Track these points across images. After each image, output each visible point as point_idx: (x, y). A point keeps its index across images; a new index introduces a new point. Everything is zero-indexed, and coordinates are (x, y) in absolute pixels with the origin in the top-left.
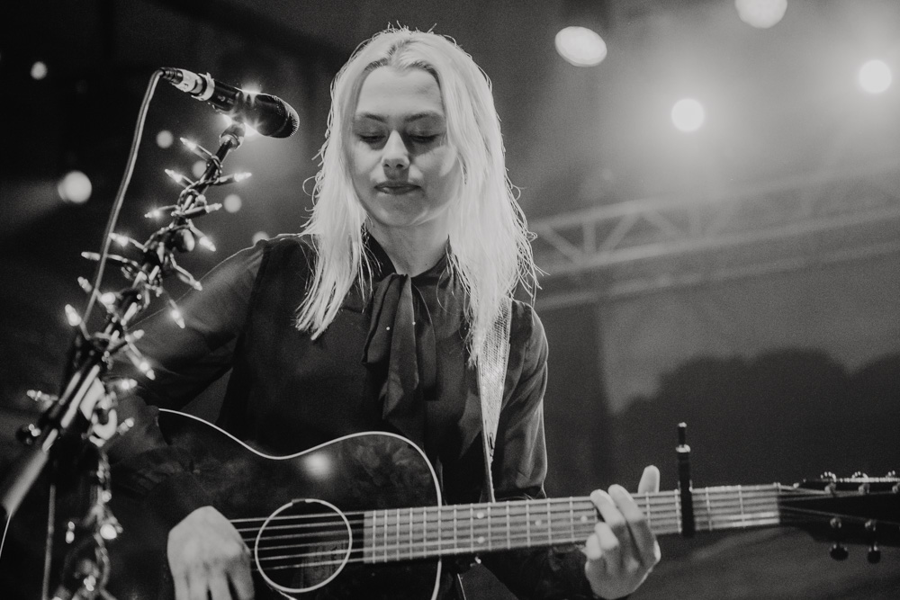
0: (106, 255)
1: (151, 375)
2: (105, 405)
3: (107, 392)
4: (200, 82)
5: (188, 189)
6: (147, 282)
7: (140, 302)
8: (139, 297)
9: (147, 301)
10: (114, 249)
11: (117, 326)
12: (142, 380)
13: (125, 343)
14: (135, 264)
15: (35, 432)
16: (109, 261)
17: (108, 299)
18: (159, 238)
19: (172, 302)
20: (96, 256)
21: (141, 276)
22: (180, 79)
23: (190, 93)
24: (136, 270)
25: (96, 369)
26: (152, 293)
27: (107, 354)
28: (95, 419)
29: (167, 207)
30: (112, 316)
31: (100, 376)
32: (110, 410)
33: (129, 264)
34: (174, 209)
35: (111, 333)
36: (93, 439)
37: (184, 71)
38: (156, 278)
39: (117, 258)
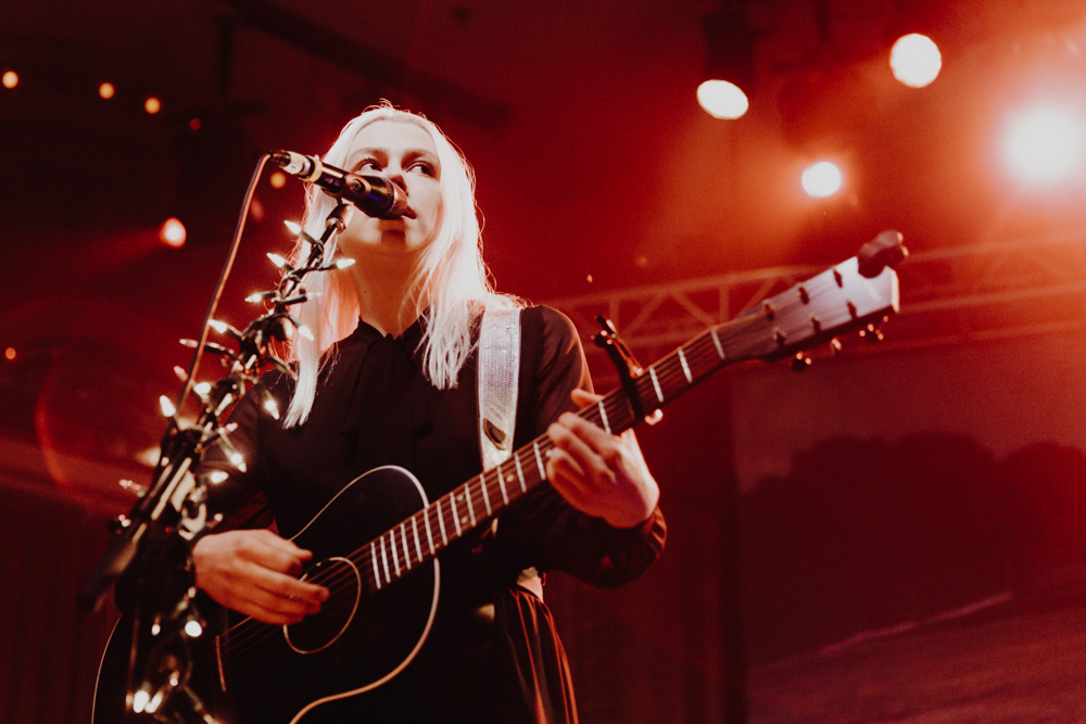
0: (203, 343)
1: (243, 468)
2: (195, 498)
3: (198, 485)
4: (308, 165)
5: (290, 274)
6: (244, 371)
7: (236, 393)
8: (235, 387)
9: (243, 391)
10: (213, 336)
11: (211, 417)
12: (233, 473)
13: (218, 436)
14: (231, 352)
15: (126, 523)
16: (207, 349)
17: (203, 389)
18: (257, 326)
19: (267, 392)
20: (194, 344)
21: (237, 366)
22: (288, 162)
23: (297, 175)
24: (233, 359)
25: (187, 462)
26: (248, 383)
27: (199, 446)
28: (185, 513)
29: (268, 292)
30: (206, 406)
31: (191, 469)
32: (200, 503)
33: (226, 352)
34: (274, 295)
35: (205, 425)
36: (183, 533)
37: (292, 154)
38: (253, 366)
39: (214, 345)
